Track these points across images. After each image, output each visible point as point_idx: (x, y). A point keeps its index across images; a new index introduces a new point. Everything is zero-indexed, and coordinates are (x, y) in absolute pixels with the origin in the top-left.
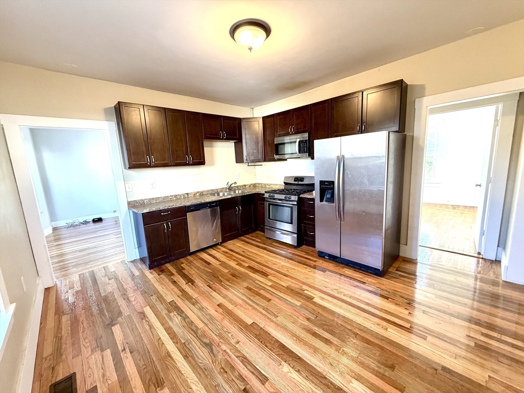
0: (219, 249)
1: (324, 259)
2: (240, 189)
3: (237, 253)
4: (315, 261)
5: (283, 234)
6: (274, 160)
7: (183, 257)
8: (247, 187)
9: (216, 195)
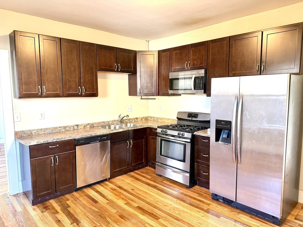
0: (107, 185)
1: (218, 202)
2: (132, 122)
3: (125, 190)
4: (209, 205)
5: (174, 172)
6: (168, 95)
7: (69, 193)
8: (138, 120)
9: (107, 127)
